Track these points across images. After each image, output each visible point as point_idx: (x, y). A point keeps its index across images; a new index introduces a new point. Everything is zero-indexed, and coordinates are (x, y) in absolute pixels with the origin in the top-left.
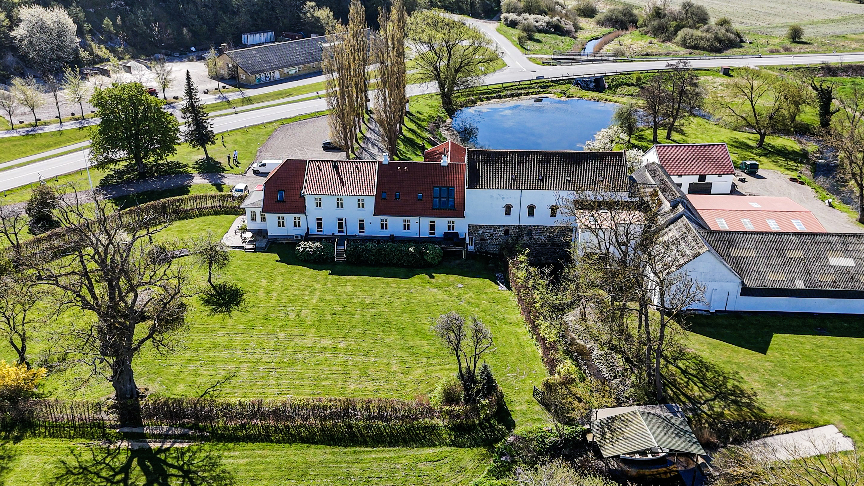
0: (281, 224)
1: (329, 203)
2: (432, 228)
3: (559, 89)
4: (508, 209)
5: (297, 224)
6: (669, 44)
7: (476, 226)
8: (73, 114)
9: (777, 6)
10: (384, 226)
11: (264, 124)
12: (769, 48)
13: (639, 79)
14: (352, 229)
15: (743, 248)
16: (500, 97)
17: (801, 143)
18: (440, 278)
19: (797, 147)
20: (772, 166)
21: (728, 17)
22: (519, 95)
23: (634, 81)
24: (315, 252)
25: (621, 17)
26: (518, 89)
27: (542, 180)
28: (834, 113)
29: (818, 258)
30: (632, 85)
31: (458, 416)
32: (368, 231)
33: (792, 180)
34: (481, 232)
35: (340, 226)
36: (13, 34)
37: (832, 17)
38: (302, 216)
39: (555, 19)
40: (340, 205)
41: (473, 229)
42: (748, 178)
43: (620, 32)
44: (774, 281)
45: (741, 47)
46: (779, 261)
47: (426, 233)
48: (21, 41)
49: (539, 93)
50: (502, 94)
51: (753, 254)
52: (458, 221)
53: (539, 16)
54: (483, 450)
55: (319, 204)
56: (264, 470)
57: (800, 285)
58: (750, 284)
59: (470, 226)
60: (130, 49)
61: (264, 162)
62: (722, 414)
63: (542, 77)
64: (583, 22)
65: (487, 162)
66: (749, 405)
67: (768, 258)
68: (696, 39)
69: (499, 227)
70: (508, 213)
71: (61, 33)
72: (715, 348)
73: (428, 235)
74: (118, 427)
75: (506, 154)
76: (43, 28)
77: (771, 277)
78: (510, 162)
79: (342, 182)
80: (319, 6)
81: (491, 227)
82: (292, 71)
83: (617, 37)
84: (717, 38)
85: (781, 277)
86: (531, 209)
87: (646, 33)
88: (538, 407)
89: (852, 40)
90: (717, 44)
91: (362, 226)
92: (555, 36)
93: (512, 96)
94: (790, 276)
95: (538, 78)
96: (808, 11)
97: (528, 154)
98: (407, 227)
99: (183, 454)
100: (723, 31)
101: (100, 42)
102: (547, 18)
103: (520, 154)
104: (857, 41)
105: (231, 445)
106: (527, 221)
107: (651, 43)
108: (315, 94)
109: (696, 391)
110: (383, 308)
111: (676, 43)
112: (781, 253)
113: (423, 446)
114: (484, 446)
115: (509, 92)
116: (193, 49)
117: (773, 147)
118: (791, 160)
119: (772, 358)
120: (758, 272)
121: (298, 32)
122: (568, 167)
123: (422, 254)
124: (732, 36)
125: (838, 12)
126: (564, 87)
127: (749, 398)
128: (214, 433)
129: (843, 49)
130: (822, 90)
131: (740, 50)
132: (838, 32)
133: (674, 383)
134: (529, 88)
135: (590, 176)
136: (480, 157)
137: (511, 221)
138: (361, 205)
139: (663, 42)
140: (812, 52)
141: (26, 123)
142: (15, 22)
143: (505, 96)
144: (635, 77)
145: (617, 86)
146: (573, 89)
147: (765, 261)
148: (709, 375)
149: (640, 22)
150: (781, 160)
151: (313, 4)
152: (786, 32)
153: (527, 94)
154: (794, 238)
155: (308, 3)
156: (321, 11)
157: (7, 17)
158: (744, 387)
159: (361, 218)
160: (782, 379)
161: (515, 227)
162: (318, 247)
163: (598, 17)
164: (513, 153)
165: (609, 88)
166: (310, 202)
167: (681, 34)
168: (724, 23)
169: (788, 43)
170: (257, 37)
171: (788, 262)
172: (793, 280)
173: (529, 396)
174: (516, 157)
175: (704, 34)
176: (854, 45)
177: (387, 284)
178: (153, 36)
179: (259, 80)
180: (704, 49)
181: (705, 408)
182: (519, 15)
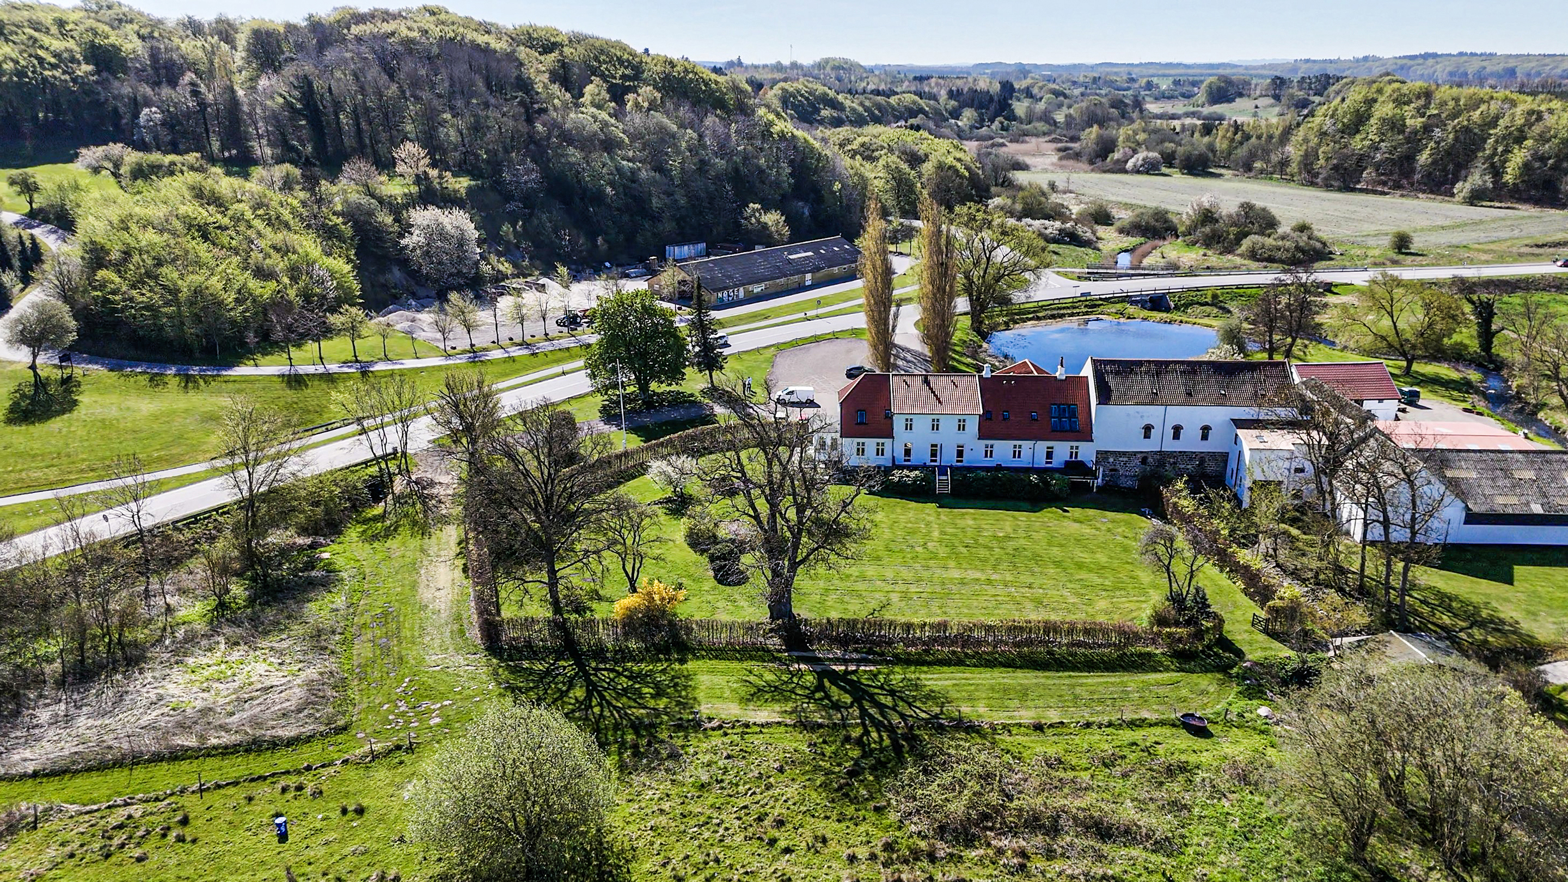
0: (861, 451)
1: (922, 425)
2: (1049, 455)
3: (1113, 308)
4: (1148, 429)
5: (880, 452)
6: (1230, 257)
7: (1106, 452)
8: (511, 339)
9: (1358, 209)
10: (989, 453)
11: (758, 350)
12: (1369, 260)
13: (1215, 296)
14: (948, 457)
15: (1460, 468)
16: (1038, 319)
17: (1457, 370)
18: (1076, 512)
19: (1455, 376)
20: (1430, 395)
21: (1308, 221)
22: (1062, 316)
23: (1209, 300)
24: (915, 481)
25: (1153, 222)
26: (1059, 309)
27: (1190, 394)
28: (1498, 332)
29: (1554, 479)
30: (1206, 304)
31: (1180, 640)
32: (967, 460)
33: (1466, 410)
34: (1111, 460)
35: (934, 454)
36: (403, 242)
37: (1439, 223)
38: (887, 442)
39: (1068, 225)
40: (935, 427)
41: (1103, 456)
42: (1409, 408)
43: (1157, 242)
44: (1505, 505)
45: (1331, 259)
46: (1507, 482)
47: (1041, 461)
48: (414, 249)
49: (1087, 313)
50: (1040, 315)
51: (1474, 475)
52: (1082, 445)
53: (1047, 222)
54: (1220, 676)
55: (909, 427)
56: (977, 690)
57: (1537, 509)
58: (1475, 509)
59: (1098, 452)
60: (537, 263)
61: (791, 389)
62: (1486, 642)
63: (1089, 294)
64: (1101, 231)
65: (1117, 373)
66: (1514, 633)
67: (1493, 479)
68: (1269, 250)
69: (1135, 453)
70: (1147, 436)
71: (461, 242)
72: (1450, 579)
73: (1043, 465)
74: (785, 651)
75: (1140, 363)
76: (442, 234)
77: (1500, 500)
78: (1146, 373)
79: (938, 399)
80: (766, 209)
81: (1124, 453)
82: (757, 289)
83: (1155, 248)
84: (1298, 248)
85: (1514, 500)
86: (1177, 430)
87: (1194, 243)
88: (1262, 637)
89: (1478, 250)
90: (1300, 255)
91: (960, 454)
92: (1072, 247)
93: (1053, 317)
94: (1523, 499)
95: (1082, 295)
96: (1405, 216)
97: (1167, 363)
98: (1017, 454)
99: (875, 676)
100: (1305, 238)
101: (499, 254)
102: (1058, 224)
103: (1157, 363)
104: (1485, 252)
105: (925, 669)
106: (1171, 446)
107: (1205, 255)
108: (802, 315)
109: (1446, 620)
110: (1022, 542)
111: (1241, 256)
112: (1507, 473)
113: (1145, 671)
114: (1218, 672)
115: (1049, 312)
116: (607, 264)
117: (1423, 375)
118: (1454, 389)
119: (1522, 589)
120: (1484, 495)
121: (736, 242)
122: (1220, 378)
123: (1047, 484)
124: (1318, 245)
125: (1447, 217)
126: (1119, 306)
127: (1511, 625)
128: (896, 656)
129: (1472, 262)
130: (1481, 303)
131: (1332, 262)
132: (1455, 241)
133: (1416, 613)
134: (1074, 308)
135: (1249, 388)
136: (1108, 368)
137: (1150, 446)
138: (961, 427)
139: (1221, 254)
140: (1428, 265)
141: (459, 349)
142: (406, 228)
143: (1045, 318)
144: (1210, 294)
145: (1186, 306)
146: (1131, 309)
147: (1490, 482)
148: (1454, 604)
149: (1181, 229)
150: (1441, 390)
151: (757, 206)
152: (1386, 241)
153: (1072, 315)
154: (1520, 456)
155: (751, 205)
156: (769, 215)
157: (395, 220)
158: (1502, 616)
159: (961, 443)
160: (1543, 608)
161: (1156, 453)
162: (917, 476)
163: (1118, 224)
164: (1149, 362)
165: (1177, 308)
166: (899, 424)
167: (1246, 243)
168: (1303, 228)
169: (1392, 254)
170: (686, 250)
171: (1517, 484)
172: (1528, 504)
173: (1248, 627)
174: (1153, 366)
175: (1280, 243)
176: (1484, 257)
177: (1016, 519)
178: (562, 247)
179: (722, 299)
180: (1281, 261)
181: (1463, 635)
182: (1019, 219)
